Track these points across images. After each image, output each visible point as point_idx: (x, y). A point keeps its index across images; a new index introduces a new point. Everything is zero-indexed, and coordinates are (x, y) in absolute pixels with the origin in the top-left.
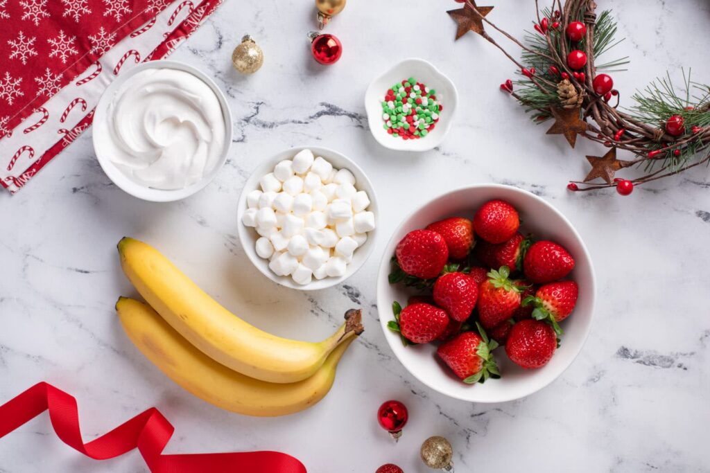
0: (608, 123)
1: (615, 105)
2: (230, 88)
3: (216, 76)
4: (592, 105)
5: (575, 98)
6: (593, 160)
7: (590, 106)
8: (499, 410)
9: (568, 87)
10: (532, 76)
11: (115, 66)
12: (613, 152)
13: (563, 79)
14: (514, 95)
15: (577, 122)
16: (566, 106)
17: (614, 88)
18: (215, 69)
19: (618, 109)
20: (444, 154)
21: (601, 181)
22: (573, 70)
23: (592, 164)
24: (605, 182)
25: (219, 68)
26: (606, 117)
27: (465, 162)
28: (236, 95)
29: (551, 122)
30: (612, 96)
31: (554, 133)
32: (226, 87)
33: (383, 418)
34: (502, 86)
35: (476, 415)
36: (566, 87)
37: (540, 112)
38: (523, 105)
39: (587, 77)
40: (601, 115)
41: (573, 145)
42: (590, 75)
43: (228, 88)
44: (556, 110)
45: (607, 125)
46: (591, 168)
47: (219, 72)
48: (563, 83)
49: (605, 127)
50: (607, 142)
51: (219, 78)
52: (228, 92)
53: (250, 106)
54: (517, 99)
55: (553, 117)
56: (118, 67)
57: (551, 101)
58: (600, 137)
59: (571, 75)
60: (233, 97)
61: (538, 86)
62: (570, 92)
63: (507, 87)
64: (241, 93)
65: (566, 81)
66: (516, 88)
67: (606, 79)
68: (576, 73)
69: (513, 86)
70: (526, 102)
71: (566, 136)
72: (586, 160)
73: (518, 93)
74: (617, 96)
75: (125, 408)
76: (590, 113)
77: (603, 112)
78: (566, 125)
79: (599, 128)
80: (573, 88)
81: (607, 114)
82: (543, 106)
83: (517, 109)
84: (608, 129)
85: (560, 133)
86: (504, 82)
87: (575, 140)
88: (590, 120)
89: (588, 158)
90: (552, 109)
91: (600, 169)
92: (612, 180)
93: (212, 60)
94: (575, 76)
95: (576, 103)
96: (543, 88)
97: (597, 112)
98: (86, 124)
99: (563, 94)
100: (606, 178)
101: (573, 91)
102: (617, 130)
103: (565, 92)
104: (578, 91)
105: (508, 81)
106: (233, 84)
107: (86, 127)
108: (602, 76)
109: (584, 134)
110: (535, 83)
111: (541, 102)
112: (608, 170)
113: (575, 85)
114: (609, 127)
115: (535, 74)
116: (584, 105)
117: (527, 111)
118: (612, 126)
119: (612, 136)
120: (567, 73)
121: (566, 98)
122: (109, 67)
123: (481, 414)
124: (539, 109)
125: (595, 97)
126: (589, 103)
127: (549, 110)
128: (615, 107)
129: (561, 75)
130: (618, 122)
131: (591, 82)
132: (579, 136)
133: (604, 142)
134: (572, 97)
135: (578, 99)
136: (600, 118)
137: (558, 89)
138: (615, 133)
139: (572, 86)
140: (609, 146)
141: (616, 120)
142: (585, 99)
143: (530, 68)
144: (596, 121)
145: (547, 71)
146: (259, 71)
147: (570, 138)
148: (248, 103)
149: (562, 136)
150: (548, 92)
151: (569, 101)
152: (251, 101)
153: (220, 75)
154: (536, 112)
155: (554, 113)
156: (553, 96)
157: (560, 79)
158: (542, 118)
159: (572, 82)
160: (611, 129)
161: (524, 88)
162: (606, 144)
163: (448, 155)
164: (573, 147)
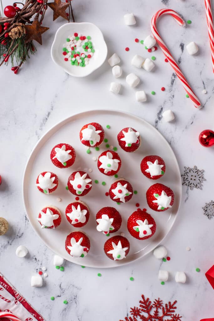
0: (33, 8)
1: (22, 5)
2: (17, 236)
3: (11, 244)
4: (23, 18)
5: (19, 27)
6: (55, 17)
7: (23, 19)
8: (201, 73)
9: (14, 32)
10: (8, 55)
11: (5, 302)
12: (50, 4)
13: (9, 36)
14: (20, 66)
15: (34, 26)
16: (25, 33)
17: (12, 5)
18: (7, 245)
19: (24, 3)
20: (52, 109)
21: (67, 11)
22: (3, 30)
23: (58, 16)
24: (68, 7)
25: (6, 243)
26: (30, 9)
27: (56, 97)
28: (21, 233)
29: (35, 42)
30: (17, 6)
31: (41, 40)
32: (17, 238)
33: (210, 144)
34: (16, 73)
35: (204, 86)
36: (13, 34)
37: (29, 50)
38: (25, 60)
39: (7, 22)
40: (29, 12)
41: (47, 29)
42: (5, 21)
43: (18, 237)
44: (27, 39)
45: (34, 8)
46: (60, 18)
47: (9, 242)
48: (11, 36)
49: (35, 9)
50: (44, 8)
51: (12, 242)
52: (20, 237)
53: (28, 224)
54: (23, 64)
55: (31, 41)
56: (6, 300)
57: (22, 43)
58: (41, 13)
59: (6, 31)
60: (23, 234)
61: (13, 51)
62: (16, 31)
63: (16, 70)
64: (20, 229)
65: (10, 34)
66: (16, 65)
67: (7, 10)
68: (5, 28)
69: (15, 66)
70: (24, 58)
71: (42, 32)
72: (56, 20)
73: (19, 63)
74: (17, 4)
75: (206, 289)
76: (28, 18)
77: (27, 11)
78: (36, 32)
79: (36, 14)
80: (13, 29)
81: (28, 9)
82: (25, 48)
83: (28, 63)
84: (36, 8)
85: (41, 36)
86: (13, 72)
87: (45, 27)
88: (32, 19)
89: (54, 19)
90: (27, 42)
91: (60, 11)
92: (67, 4)
93: (2, 247)
94: (6, 29)
95: (22, 27)
96: (15, 48)
97: (27, 15)
98: (40, 318)
99: (17, 35)
100: (66, 7)
101: (16, 29)
102: (37, 2)
103: (16, 34)
104: (15, 26)
105: (12, 70)
106: (15, 234)
107: (42, 318)
108: (6, 13)
109: (41, 23)
110: (12, 53)
111: (23, 50)
112: (61, 6)
113: (11, 29)
114: (35, 7)
115: (7, 54)
116: (23, 22)
117: (29, 57)
118: (34, 6)
119: (41, 5)
120: (5, 34)
121: (20, 33)
122: (7, 305)
123: (203, 83)
124: (28, 50)
125: (18, 16)
126: (22, 20)
127: (27, 44)
128: (23, 5)
129: (6, 38)
130: (32, 2)
131: (9, 20)
132: (41, 25)
133: (44, 10)
134: (19, 29)
135: (20, 26)
136: (30, 13)
137: (15, 39)
138: (39, 4)
139: (13, 30)
140: (47, 7)
141: (31, 4)
142: (19, 22)
143: (4, 57)
144: (32, 15)
145: (5, 47)
146: (6, 219)
147: (44, 30)
148: (26, 224)
149: (42, 35)
150: (16, 45)
151: (21, 31)
152: (24, 224)
153: (10, 242)
154: (29, 51)
155: (29, 41)
156: (19, 41)
157: (9, 38)
158: (33, 49)
159: (10, 31)
160: (36, 6)
161: (15, 60)
162: (46, 8)
163: (52, 107)
164: (49, 28)
